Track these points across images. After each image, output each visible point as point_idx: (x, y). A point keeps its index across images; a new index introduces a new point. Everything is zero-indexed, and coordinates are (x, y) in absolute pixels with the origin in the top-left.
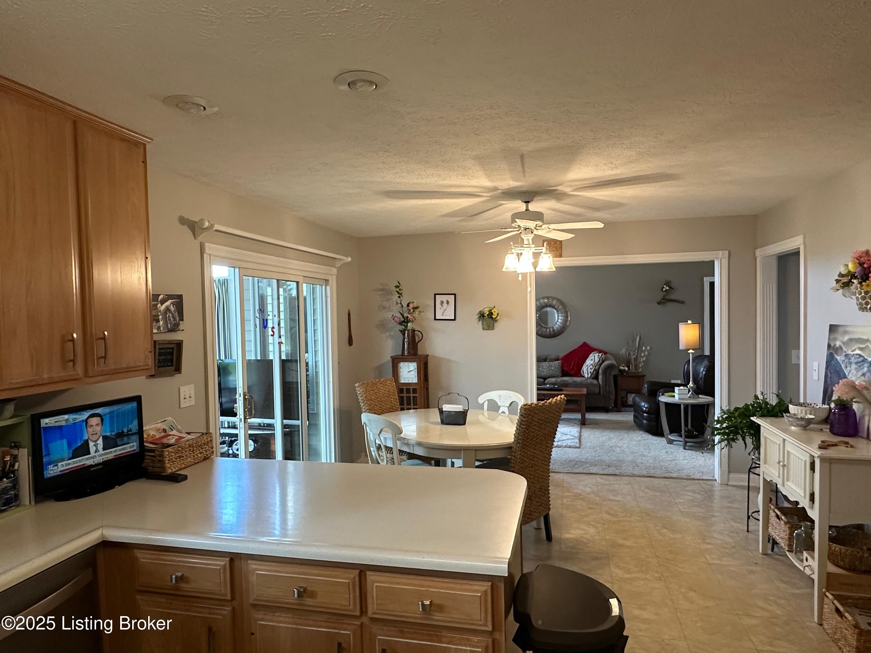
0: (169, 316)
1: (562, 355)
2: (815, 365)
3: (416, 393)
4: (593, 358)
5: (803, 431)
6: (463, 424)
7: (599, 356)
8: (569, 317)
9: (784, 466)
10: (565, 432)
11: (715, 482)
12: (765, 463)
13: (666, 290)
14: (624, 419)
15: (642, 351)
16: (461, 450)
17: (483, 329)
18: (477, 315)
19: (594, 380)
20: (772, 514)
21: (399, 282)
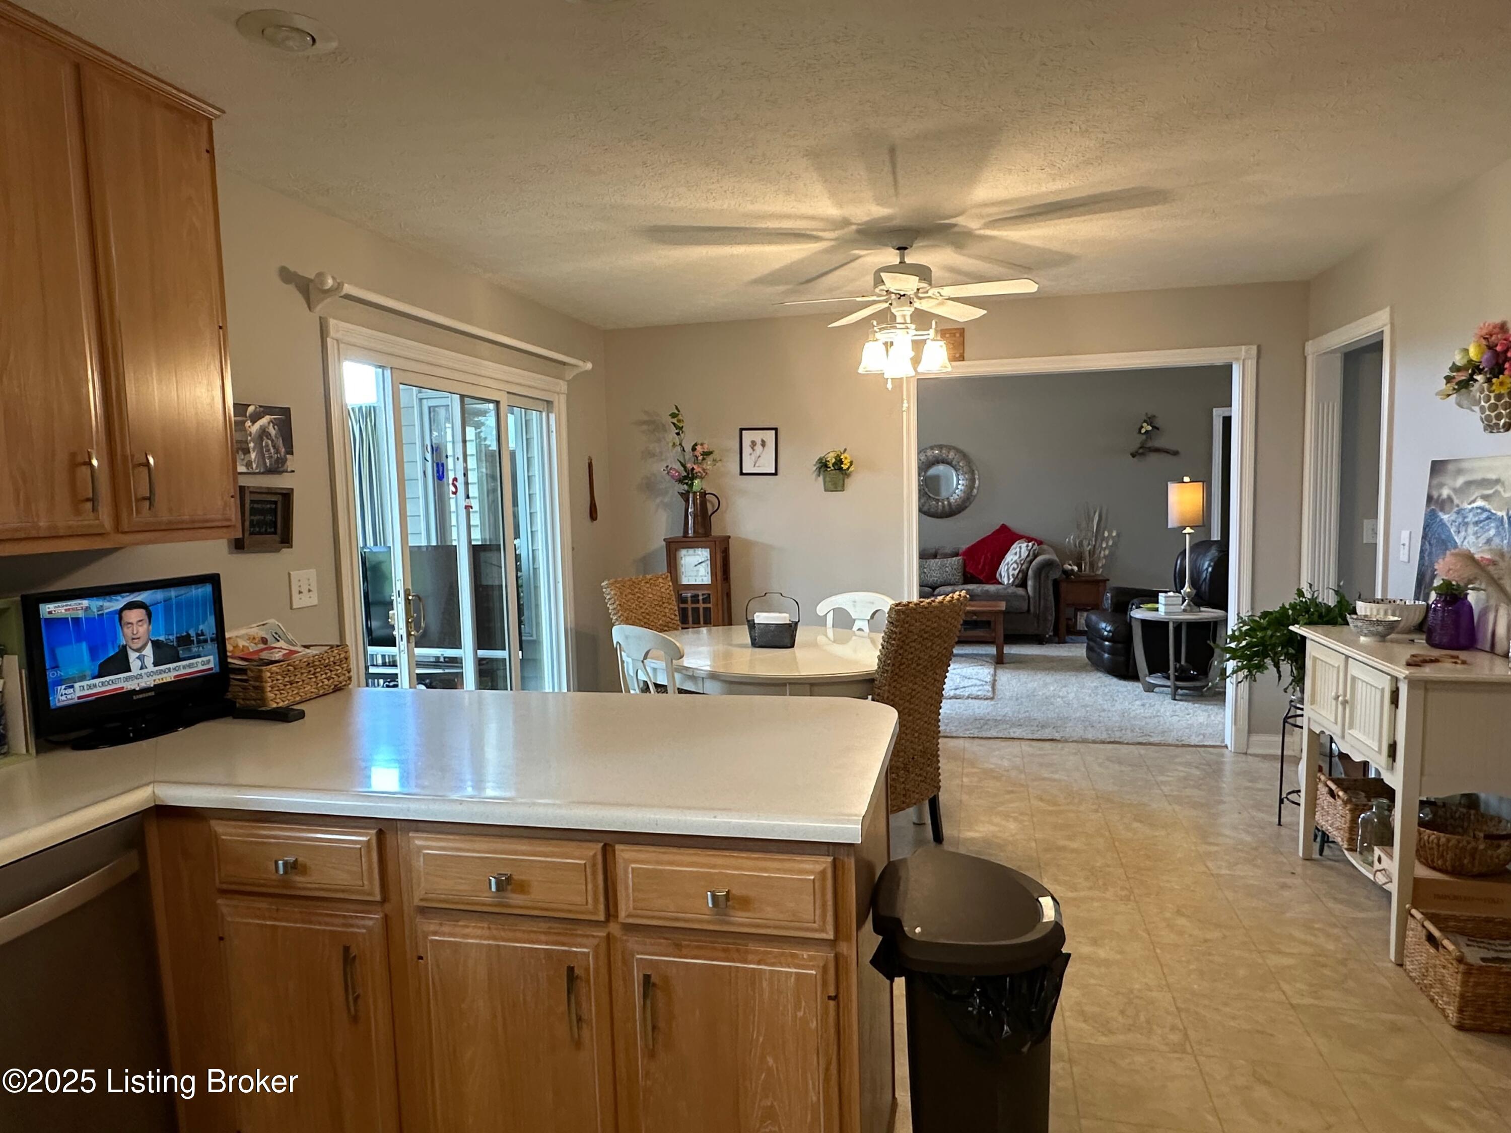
0: (267, 445)
1: (964, 547)
2: (1405, 536)
3: (710, 603)
4: (1018, 550)
5: (1382, 644)
6: (789, 645)
7: (1027, 546)
8: (977, 482)
9: (1345, 702)
10: (968, 675)
11: (1225, 750)
12: (1313, 702)
13: (1147, 432)
14: (1070, 654)
15: (1103, 539)
16: (785, 685)
17: (826, 490)
18: (815, 465)
19: (1020, 589)
20: (1322, 790)
21: (677, 408)
